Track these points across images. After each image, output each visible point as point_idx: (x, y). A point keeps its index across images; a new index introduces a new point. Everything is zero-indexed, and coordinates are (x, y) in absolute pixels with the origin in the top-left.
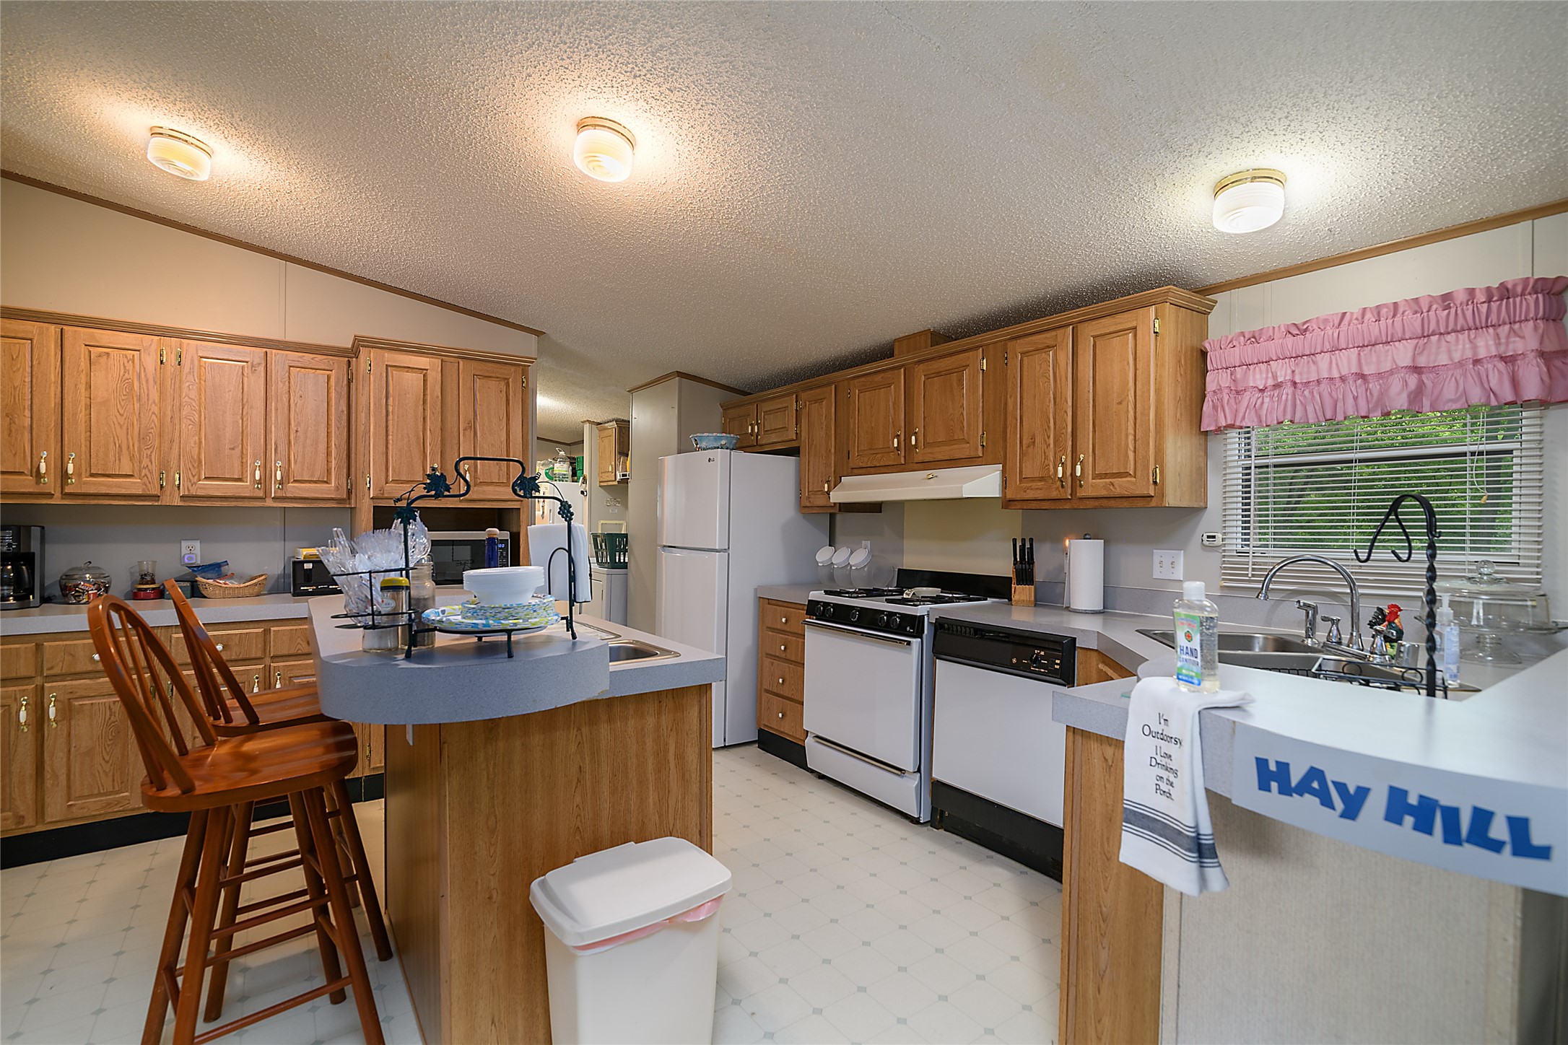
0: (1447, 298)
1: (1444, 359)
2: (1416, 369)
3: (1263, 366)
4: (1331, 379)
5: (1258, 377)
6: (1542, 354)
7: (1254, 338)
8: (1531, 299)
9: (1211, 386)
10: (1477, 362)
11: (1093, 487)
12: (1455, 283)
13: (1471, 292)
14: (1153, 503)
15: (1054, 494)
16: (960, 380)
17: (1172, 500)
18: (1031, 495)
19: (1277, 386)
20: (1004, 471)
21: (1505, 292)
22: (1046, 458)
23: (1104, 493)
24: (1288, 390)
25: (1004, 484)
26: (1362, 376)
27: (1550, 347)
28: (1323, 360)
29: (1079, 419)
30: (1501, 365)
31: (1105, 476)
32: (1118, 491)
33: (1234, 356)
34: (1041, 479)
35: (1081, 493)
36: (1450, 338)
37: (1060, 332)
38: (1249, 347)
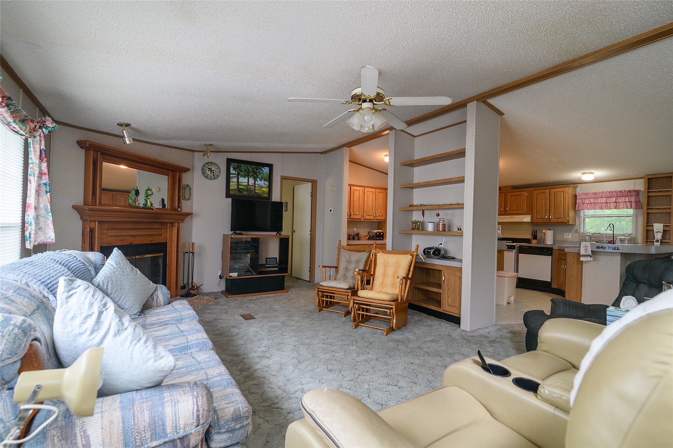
0: (621, 191)
1: (620, 201)
2: (616, 202)
3: (588, 199)
4: (601, 203)
5: (587, 201)
6: (635, 202)
7: (587, 194)
8: (634, 193)
9: (578, 202)
10: (625, 202)
11: (553, 220)
12: (622, 189)
13: (625, 191)
14: (567, 223)
15: (544, 221)
16: (520, 198)
17: (570, 223)
18: (539, 221)
19: (591, 203)
20: (532, 217)
21: (630, 191)
22: (543, 214)
23: (556, 221)
24: (593, 204)
25: (532, 219)
26: (607, 203)
27: (637, 200)
28: (600, 199)
29: (551, 207)
30: (629, 203)
31: (557, 218)
32: (559, 221)
33: (583, 197)
34: (541, 218)
35: (551, 221)
36: (621, 198)
37: (546, 190)
38: (585, 196)
